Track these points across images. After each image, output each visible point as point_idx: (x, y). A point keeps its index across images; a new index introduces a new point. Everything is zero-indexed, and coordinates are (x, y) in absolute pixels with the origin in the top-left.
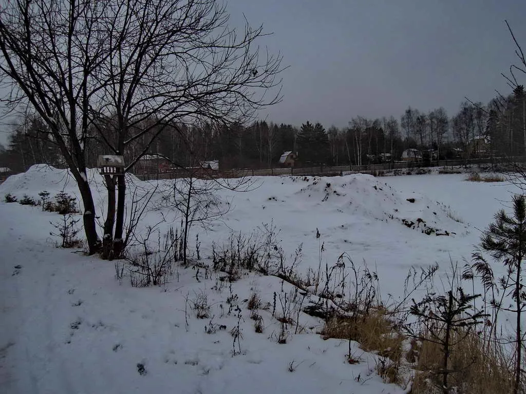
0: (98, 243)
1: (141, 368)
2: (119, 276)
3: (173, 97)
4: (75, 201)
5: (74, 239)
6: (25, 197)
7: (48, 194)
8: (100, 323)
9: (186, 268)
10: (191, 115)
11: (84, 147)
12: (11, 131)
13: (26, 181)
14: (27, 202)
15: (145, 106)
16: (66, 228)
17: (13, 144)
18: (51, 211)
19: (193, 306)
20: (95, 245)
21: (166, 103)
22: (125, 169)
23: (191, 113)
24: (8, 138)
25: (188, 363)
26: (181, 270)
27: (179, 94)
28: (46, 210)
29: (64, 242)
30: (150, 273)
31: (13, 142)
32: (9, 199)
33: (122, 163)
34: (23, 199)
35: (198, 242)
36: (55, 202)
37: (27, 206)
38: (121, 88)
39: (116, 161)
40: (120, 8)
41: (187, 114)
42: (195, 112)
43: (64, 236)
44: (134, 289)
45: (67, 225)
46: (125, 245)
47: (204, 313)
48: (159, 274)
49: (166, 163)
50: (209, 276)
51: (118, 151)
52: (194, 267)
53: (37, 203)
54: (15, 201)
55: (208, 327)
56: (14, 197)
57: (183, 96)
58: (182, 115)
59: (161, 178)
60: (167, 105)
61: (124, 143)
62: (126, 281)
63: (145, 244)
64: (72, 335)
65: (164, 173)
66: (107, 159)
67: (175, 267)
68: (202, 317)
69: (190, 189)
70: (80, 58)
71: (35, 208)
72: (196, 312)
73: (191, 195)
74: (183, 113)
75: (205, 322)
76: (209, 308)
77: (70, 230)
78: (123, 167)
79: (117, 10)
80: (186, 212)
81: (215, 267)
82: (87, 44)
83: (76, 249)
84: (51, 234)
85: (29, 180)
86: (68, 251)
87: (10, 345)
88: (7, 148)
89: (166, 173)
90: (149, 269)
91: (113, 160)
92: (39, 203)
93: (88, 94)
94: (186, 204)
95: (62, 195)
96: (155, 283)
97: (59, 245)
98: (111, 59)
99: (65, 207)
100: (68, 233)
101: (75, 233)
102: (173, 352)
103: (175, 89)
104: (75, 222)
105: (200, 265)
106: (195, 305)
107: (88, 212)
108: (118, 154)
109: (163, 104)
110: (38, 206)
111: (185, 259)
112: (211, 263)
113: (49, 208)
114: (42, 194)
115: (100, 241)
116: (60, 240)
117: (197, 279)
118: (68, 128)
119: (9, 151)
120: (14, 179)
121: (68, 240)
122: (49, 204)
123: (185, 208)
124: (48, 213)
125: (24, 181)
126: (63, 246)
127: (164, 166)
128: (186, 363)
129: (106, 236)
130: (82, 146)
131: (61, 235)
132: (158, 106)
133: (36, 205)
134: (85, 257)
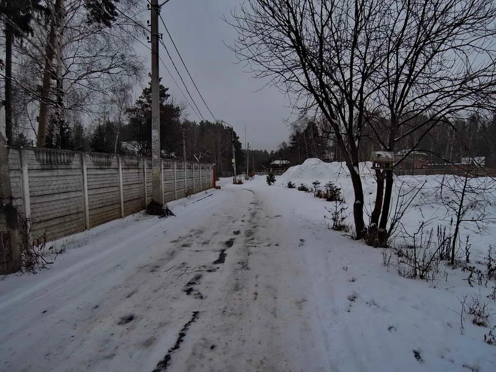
0: (364, 230)
1: (417, 355)
2: (386, 264)
3: (448, 92)
4: (340, 191)
5: (342, 223)
6: (302, 185)
7: (319, 183)
8: (373, 302)
9: (454, 268)
10: (467, 108)
11: (358, 145)
12: (292, 132)
13: (301, 172)
14: (303, 189)
15: (415, 103)
16: (336, 213)
17: (293, 142)
18: (320, 198)
19: (468, 311)
20: (362, 231)
21: (439, 99)
22: (394, 164)
23: (467, 106)
24: (290, 137)
25: (466, 367)
26: (449, 270)
27: (455, 88)
28: (317, 196)
29: (334, 225)
30: (417, 266)
31: (293, 140)
32: (290, 186)
33: (392, 159)
34: (300, 186)
35: (469, 243)
36: (324, 190)
37: (303, 192)
38: (396, 88)
39: (386, 156)
40: (399, 14)
41: (462, 109)
42: (472, 106)
43: (334, 219)
44: (402, 278)
45: (338, 211)
46: (389, 235)
47: (481, 320)
48: (426, 270)
49: (423, 159)
50: (484, 282)
51: (388, 148)
52: (464, 269)
53: (310, 190)
54: (294, 187)
55: (488, 338)
56: (294, 184)
57: (459, 90)
58: (456, 110)
59: (417, 174)
60: (440, 100)
61: (395, 139)
62: (393, 270)
63: (414, 237)
64: (350, 306)
65: (420, 169)
66: (379, 155)
67: (442, 265)
68: (479, 324)
69: (465, 187)
70: (358, 66)
71: (308, 194)
72: (473, 317)
73: (465, 193)
74: (458, 108)
75: (484, 331)
76: (487, 317)
77: (340, 215)
78: (392, 162)
79: (396, 16)
80: (458, 211)
81: (489, 273)
82: (366, 53)
83: (343, 233)
84: (325, 217)
85: (303, 171)
86: (338, 233)
87: (304, 300)
88: (288, 145)
89: (422, 168)
90: (415, 262)
91: (384, 156)
92: (312, 190)
93: (364, 97)
94: (460, 202)
95: (330, 185)
96: (422, 277)
97: (330, 227)
98: (388, 62)
99: (332, 195)
100: (338, 218)
101: (343, 219)
102: (448, 350)
103: (450, 83)
104: (344, 209)
105: (471, 269)
106: (471, 310)
107: (358, 202)
108: (389, 150)
109: (437, 100)
110: (311, 193)
111: (453, 259)
112: (484, 269)
113: (319, 195)
114: (315, 183)
115: (366, 229)
116: (332, 223)
117: (470, 283)
118: (346, 128)
119: (291, 147)
120: (293, 170)
121: (338, 224)
122: (320, 191)
123: (457, 207)
124: (317, 199)
125: (300, 172)
126: (333, 228)
127: (421, 162)
128: (464, 366)
129: (373, 225)
130: (356, 143)
131: (333, 219)
132: (429, 103)
133: (309, 192)
134: (353, 241)
